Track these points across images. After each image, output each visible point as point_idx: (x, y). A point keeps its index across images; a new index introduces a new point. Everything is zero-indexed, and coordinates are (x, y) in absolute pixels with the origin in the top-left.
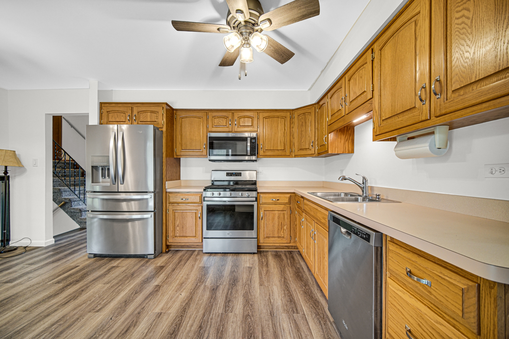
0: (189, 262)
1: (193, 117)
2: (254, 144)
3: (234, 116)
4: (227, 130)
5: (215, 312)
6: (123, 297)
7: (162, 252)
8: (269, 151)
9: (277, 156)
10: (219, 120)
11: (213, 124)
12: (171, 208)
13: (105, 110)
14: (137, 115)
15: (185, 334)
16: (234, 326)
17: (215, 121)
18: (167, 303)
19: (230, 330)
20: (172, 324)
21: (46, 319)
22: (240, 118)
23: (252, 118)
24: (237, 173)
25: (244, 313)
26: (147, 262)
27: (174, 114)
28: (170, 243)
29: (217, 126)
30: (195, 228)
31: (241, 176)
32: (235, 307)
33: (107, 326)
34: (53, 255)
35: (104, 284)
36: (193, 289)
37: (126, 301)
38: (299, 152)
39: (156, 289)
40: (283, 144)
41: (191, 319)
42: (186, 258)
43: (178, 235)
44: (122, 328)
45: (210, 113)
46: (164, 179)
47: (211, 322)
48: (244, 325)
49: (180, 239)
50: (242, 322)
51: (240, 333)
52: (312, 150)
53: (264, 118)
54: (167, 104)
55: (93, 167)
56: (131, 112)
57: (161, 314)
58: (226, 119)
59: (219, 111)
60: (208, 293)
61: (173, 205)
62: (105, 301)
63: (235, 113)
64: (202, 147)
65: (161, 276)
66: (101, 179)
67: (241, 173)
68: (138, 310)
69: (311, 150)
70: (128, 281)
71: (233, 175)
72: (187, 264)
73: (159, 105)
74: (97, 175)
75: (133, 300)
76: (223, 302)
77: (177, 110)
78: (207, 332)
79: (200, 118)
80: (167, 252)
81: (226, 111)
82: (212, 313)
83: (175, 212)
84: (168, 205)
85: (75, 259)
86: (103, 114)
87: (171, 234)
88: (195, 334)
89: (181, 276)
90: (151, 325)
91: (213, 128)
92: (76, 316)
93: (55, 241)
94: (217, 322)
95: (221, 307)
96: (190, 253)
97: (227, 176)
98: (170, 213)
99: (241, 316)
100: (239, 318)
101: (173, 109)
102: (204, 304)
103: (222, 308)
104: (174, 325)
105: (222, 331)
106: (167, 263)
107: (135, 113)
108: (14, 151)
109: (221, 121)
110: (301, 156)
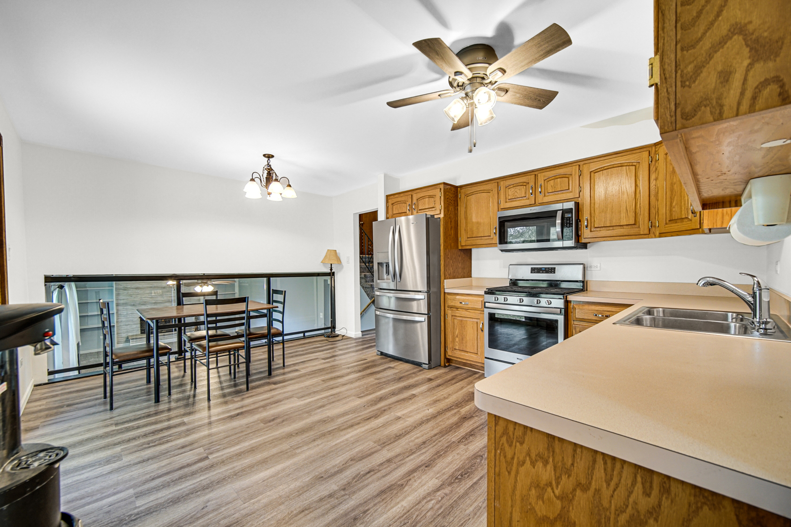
0: (461, 383)
1: (480, 192)
2: (570, 220)
3: (538, 179)
4: (527, 202)
5: (447, 438)
6: (381, 394)
7: (440, 366)
8: (602, 229)
9: (618, 238)
10: (516, 190)
11: (507, 196)
12: (449, 312)
13: (390, 202)
14: (416, 203)
15: (407, 441)
16: (457, 457)
17: (510, 193)
18: (411, 412)
19: (450, 458)
20: (403, 429)
21: (330, 391)
22: (547, 180)
23: (568, 178)
24: (548, 268)
25: (478, 452)
26: (420, 371)
27: (459, 192)
28: (449, 356)
29: (511, 200)
30: (476, 343)
31: (554, 273)
32: (473, 443)
33: (359, 410)
34: (356, 346)
35: (375, 379)
36: (444, 409)
37: (381, 398)
38: (667, 226)
39: (410, 397)
40: (632, 215)
41: (420, 433)
42: (461, 378)
43: (457, 348)
44: (367, 415)
45: (502, 183)
46: (442, 277)
47: (437, 444)
48: (467, 462)
49: (460, 353)
50: (468, 458)
51: (457, 466)
52: (693, 221)
53: (591, 172)
54: (444, 183)
55: (378, 263)
56: (411, 201)
57: (400, 418)
58: (525, 187)
59: (515, 177)
60: (456, 419)
61: (452, 309)
62: (368, 392)
63: (539, 175)
64: (492, 232)
65: (424, 387)
66: (385, 276)
67: (555, 268)
68: (386, 408)
69: (691, 220)
70: (393, 383)
71: (541, 272)
72: (457, 384)
73: (436, 186)
74: (383, 271)
75: (388, 398)
76: (465, 433)
77: (461, 187)
78: (426, 449)
79: (490, 192)
80: (445, 366)
81: (525, 175)
82: (444, 437)
83: (454, 319)
84: (446, 308)
85: (367, 353)
86: (389, 208)
87: (449, 345)
88: (415, 445)
89: (442, 393)
90: (387, 422)
91: (506, 203)
92: (346, 396)
93: (362, 335)
94: (442, 446)
95: (458, 436)
96: (469, 374)
97: (531, 272)
98: (449, 319)
99: (472, 453)
100: (469, 454)
101: (456, 187)
102: (443, 426)
103: (458, 438)
104: (404, 431)
105: (441, 455)
106: (437, 378)
107: (415, 201)
108: (336, 251)
109: (518, 191)
110: (672, 234)
